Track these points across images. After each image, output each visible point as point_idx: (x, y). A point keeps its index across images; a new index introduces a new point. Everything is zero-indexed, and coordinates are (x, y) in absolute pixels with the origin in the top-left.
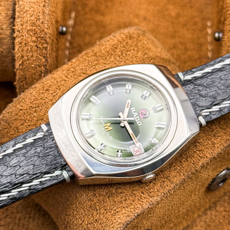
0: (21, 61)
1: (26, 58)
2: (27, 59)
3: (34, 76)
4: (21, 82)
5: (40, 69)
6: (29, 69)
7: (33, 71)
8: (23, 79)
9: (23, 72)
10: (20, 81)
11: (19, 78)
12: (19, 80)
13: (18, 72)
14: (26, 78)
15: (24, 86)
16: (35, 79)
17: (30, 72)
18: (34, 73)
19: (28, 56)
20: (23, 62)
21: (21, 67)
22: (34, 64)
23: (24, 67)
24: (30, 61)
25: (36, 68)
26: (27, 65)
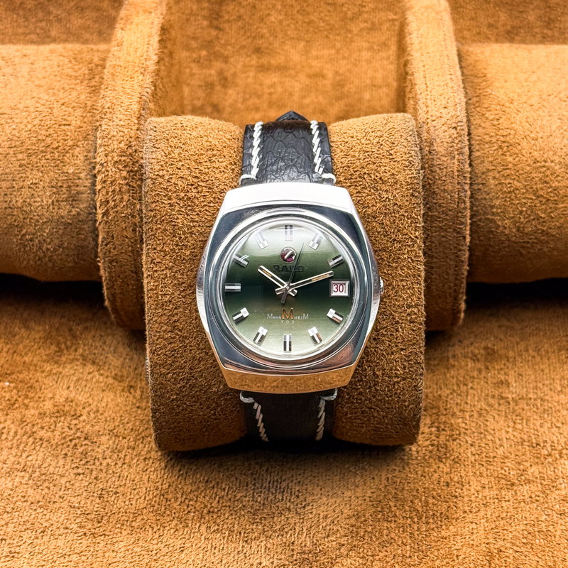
0: (106, 208)
1: (113, 203)
2: (114, 205)
3: (125, 233)
4: (106, 245)
5: (134, 220)
6: (118, 221)
7: (123, 225)
8: (109, 240)
9: (109, 227)
10: (104, 244)
11: (104, 238)
12: (102, 242)
13: (100, 227)
14: (113, 236)
15: (110, 252)
16: (127, 237)
17: (119, 226)
18: (126, 228)
19: (115, 201)
20: (107, 210)
21: (105, 218)
22: (126, 212)
23: (110, 218)
24: (118, 208)
25: (128, 219)
26: (114, 215)
